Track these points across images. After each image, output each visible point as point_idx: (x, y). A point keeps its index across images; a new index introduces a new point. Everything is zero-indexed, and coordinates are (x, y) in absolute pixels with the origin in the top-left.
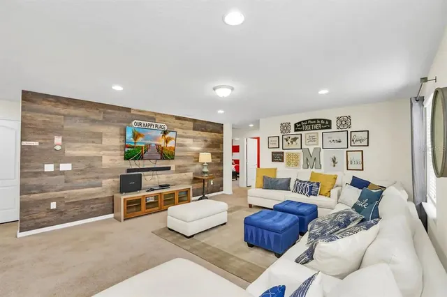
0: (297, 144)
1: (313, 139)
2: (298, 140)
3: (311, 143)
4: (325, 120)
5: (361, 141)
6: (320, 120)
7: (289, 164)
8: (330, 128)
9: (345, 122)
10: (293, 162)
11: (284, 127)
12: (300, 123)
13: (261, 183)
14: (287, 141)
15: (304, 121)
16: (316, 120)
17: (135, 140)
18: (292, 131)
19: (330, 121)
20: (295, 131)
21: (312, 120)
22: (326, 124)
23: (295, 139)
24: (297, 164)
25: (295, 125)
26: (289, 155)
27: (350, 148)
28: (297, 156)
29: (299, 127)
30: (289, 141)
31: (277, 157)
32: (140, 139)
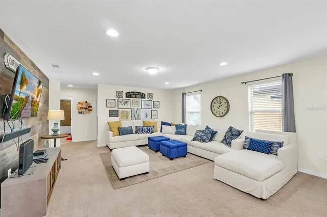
0: (127, 106)
1: (137, 103)
2: (128, 103)
3: (135, 105)
4: (143, 94)
5: (157, 105)
6: (140, 93)
7: (122, 118)
8: (145, 98)
9: (151, 96)
10: (125, 116)
11: (119, 94)
12: (129, 93)
14: (121, 103)
15: (132, 92)
16: (138, 93)
18: (124, 97)
19: (145, 95)
20: (126, 97)
21: (136, 92)
22: (142, 96)
23: (126, 102)
24: (127, 118)
25: (126, 93)
26: (123, 112)
27: (153, 109)
28: (127, 112)
29: (129, 95)
30: (123, 103)
31: (113, 114)
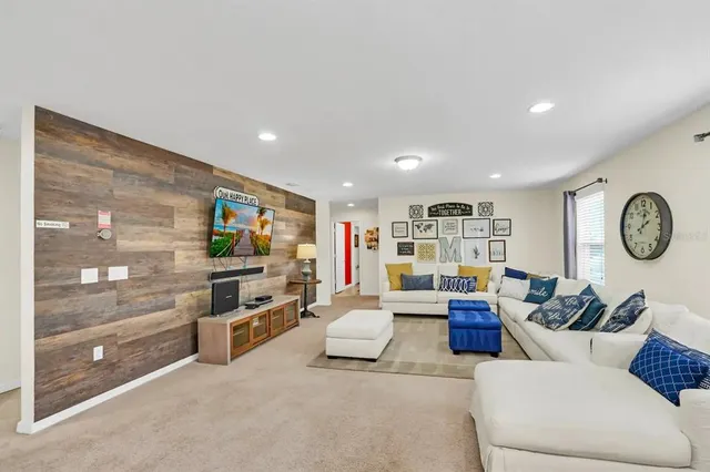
0: (431, 233)
1: (451, 227)
2: (434, 228)
3: (449, 231)
4: (465, 205)
5: (504, 230)
6: (460, 204)
7: (421, 257)
8: (471, 214)
9: (487, 208)
10: (428, 253)
11: (415, 211)
12: (436, 206)
13: (397, 283)
14: (419, 227)
15: (441, 205)
16: (455, 204)
17: (226, 222)
18: (426, 216)
19: (471, 207)
20: (430, 216)
21: (450, 204)
22: (466, 210)
23: (429, 227)
24: (432, 257)
25: (429, 208)
26: (421, 246)
27: (493, 238)
28: (432, 246)
29: (435, 211)
30: (422, 229)
31: (405, 249)
32: (231, 221)
